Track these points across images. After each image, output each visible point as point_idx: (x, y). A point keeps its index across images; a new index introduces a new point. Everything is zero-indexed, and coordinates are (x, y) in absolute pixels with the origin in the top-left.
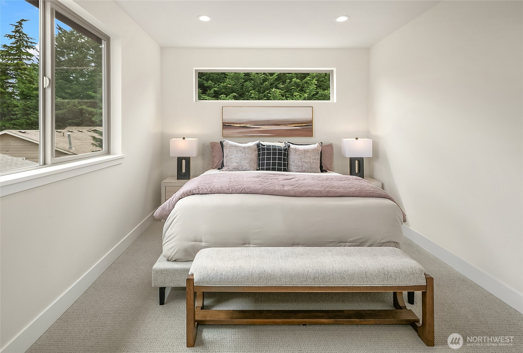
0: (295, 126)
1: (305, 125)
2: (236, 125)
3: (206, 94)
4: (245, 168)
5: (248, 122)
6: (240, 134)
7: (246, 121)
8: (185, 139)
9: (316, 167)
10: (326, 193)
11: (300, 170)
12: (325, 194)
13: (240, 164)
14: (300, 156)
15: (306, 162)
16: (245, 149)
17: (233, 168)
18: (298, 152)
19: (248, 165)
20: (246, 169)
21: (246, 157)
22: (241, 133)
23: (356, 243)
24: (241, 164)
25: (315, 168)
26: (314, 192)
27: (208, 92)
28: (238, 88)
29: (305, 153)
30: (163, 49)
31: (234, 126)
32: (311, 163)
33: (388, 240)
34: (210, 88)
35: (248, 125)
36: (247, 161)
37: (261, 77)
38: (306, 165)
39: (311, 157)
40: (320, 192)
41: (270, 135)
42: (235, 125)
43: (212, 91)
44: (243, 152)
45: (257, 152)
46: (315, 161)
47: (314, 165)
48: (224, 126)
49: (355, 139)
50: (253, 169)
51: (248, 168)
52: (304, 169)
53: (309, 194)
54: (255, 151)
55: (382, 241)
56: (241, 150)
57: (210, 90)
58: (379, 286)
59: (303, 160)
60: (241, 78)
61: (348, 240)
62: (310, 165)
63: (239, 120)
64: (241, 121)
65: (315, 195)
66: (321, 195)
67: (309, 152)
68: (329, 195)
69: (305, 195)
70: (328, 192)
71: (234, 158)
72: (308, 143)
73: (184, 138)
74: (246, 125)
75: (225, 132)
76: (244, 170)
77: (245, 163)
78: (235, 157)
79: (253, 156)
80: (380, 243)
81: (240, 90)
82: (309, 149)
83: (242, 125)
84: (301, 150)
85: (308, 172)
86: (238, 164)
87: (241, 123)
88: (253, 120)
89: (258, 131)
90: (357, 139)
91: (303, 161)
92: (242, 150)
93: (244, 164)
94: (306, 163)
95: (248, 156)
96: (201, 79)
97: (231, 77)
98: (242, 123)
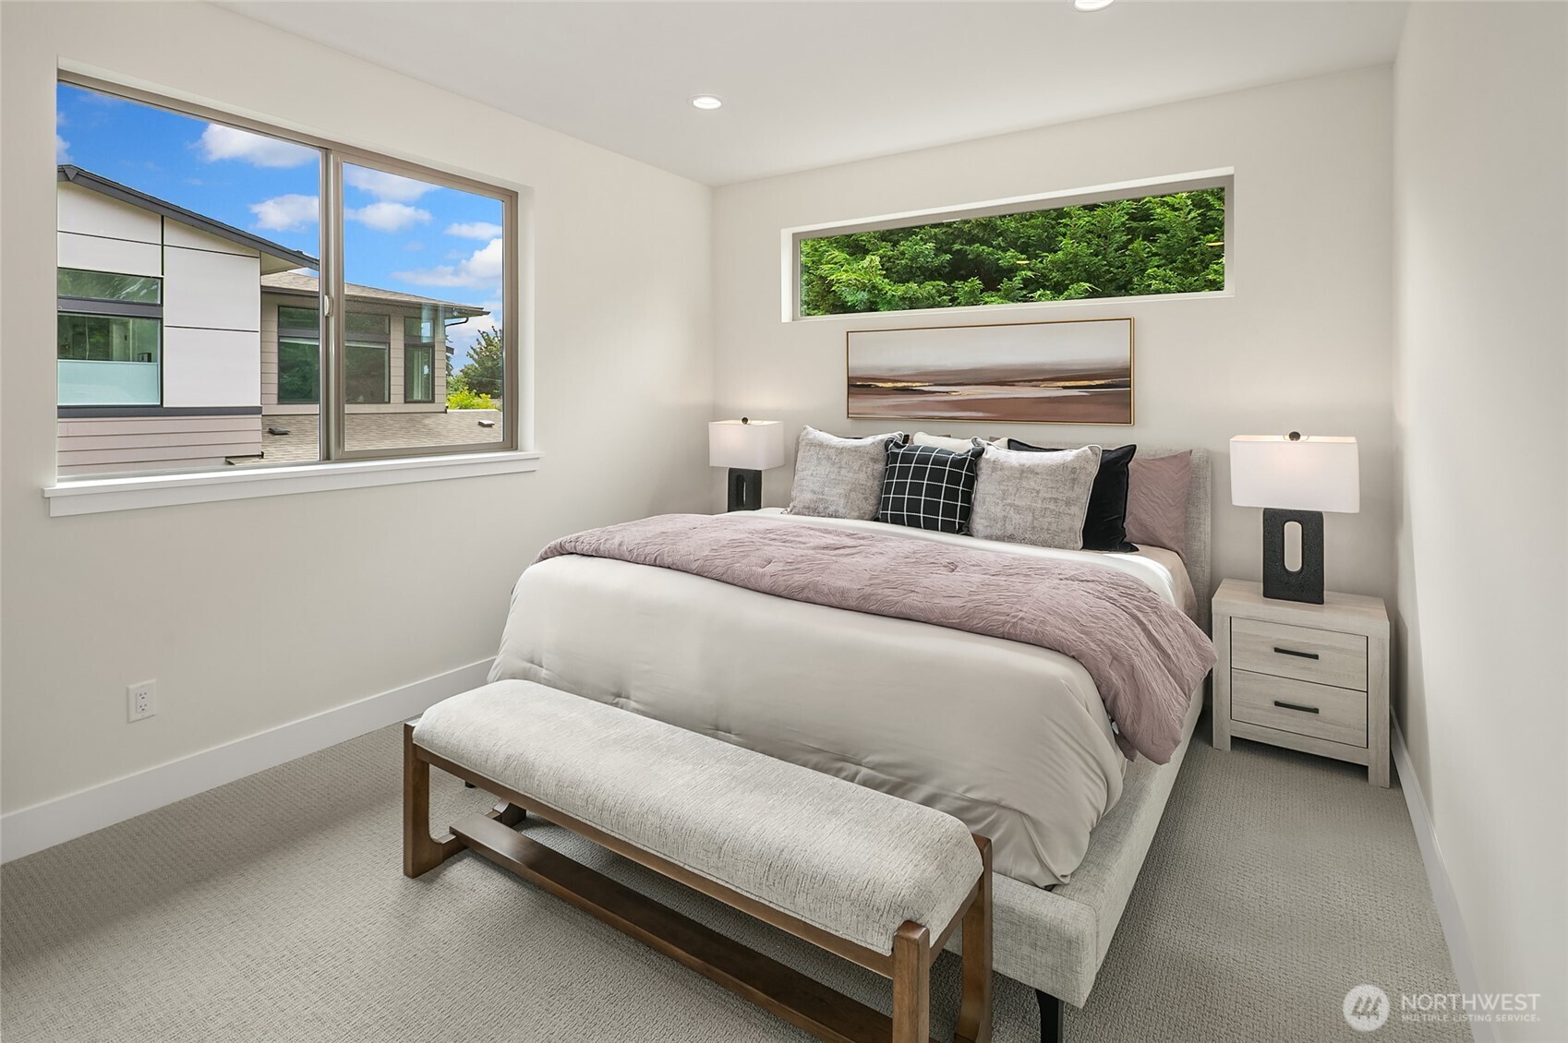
0: (1065, 388)
1: (1103, 382)
2: (884, 385)
3: (999, 290)
4: (832, 509)
5: (916, 375)
6: (895, 412)
7: (910, 372)
8: (749, 422)
9: (1054, 527)
10: (858, 598)
11: (999, 533)
12: (853, 604)
13: (821, 497)
14: (1002, 487)
15: (1018, 506)
16: (841, 453)
17: (804, 507)
18: (999, 473)
19: (842, 501)
20: (836, 511)
21: (840, 478)
22: (895, 407)
23: (890, 774)
24: (824, 497)
25: (1048, 529)
26: (826, 591)
27: (1005, 284)
28: (1105, 265)
29: (1020, 478)
30: (717, 191)
31: (878, 387)
32: (1037, 513)
33: (994, 797)
34: (1011, 271)
35: (916, 385)
36: (840, 490)
37: (1190, 217)
38: (1017, 519)
39: (1038, 492)
40: (843, 592)
41: (980, 415)
42: (880, 385)
43: (1017, 281)
44: (834, 464)
45: (880, 467)
46: (1052, 506)
47: (1049, 520)
48: (853, 390)
49: (1287, 437)
50: (856, 514)
51: (841, 511)
52: (1010, 529)
53: (811, 595)
54: (875, 460)
55: (971, 795)
56: (829, 458)
57: (1010, 280)
58: (748, 895)
59: (1009, 501)
60: (1116, 230)
61: (866, 757)
62: (1030, 518)
63: (892, 370)
64: (894, 373)
65: (825, 600)
66: (844, 602)
67: (1037, 474)
68: (866, 606)
69: (800, 596)
70: (866, 598)
71: (808, 478)
72: (1052, 444)
73: (745, 420)
74: (910, 384)
75: (856, 404)
76: (831, 516)
77: (835, 496)
78: (812, 475)
79: (862, 476)
80: (963, 800)
81: (1115, 271)
82: (1038, 465)
83: (899, 385)
84: (1012, 468)
85: (1023, 541)
86: (815, 497)
87: (896, 378)
88: (932, 369)
89: (945, 401)
90: (1295, 436)
91: (1010, 505)
92: (834, 457)
93: (832, 499)
94: (1017, 509)
95: (846, 474)
96: (989, 247)
97: (1080, 232)
98: (903, 379)
